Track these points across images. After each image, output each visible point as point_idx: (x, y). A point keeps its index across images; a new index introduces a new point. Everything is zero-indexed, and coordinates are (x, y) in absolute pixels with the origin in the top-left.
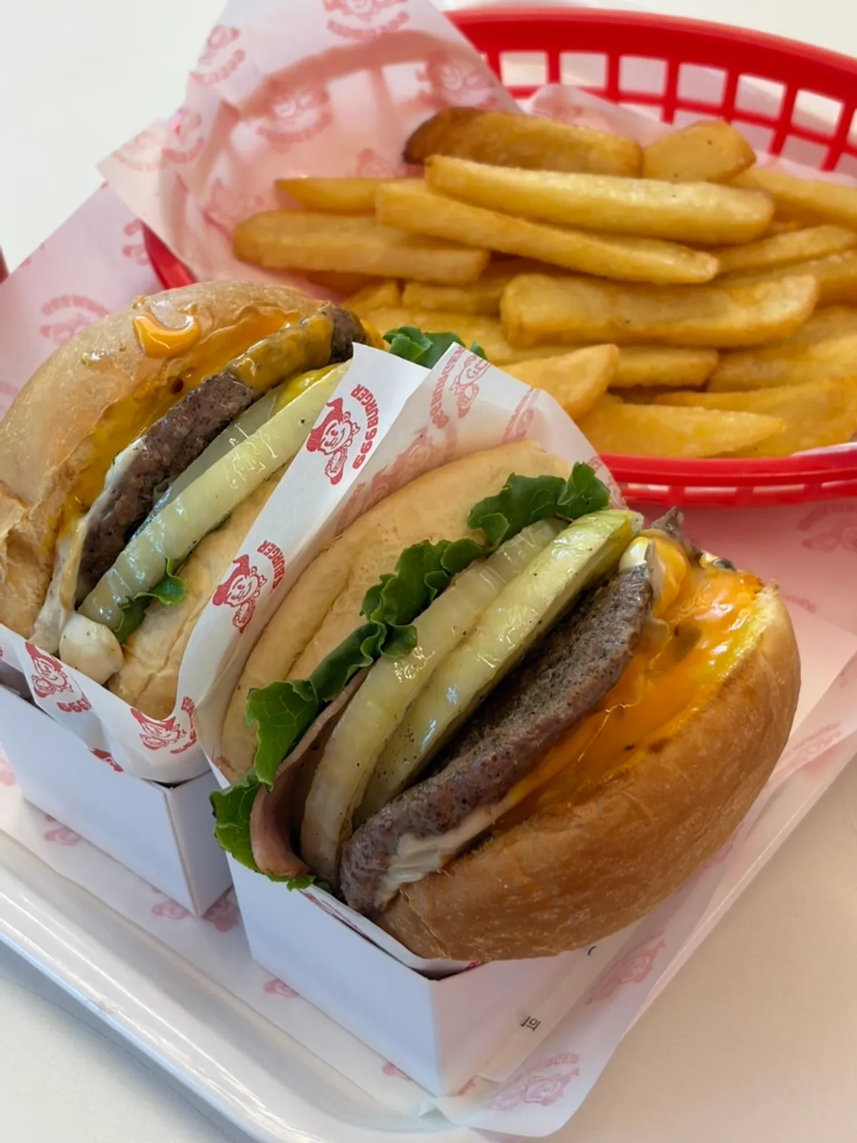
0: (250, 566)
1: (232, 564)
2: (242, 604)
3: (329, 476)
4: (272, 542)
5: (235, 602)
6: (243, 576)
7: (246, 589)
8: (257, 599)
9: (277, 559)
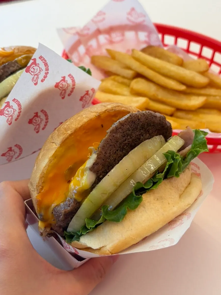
0: (11, 105)
1: (4, 103)
2: (9, 117)
3: (33, 82)
4: (17, 99)
5: (7, 116)
6: (9, 108)
7: (10, 112)
8: (14, 116)
9: (19, 105)
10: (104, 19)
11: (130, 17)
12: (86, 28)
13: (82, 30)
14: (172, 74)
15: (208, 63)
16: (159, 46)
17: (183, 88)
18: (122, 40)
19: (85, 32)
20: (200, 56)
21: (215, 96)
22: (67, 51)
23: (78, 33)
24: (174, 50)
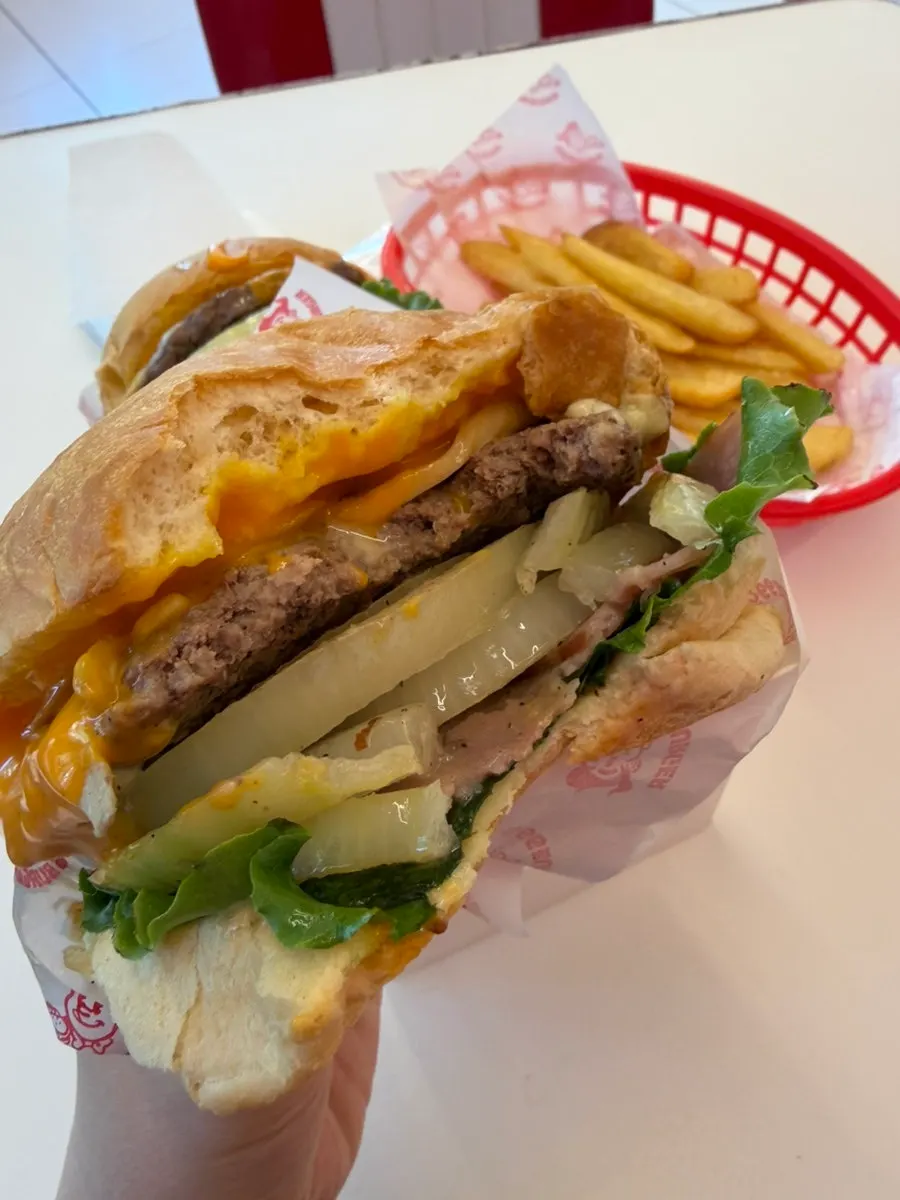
10: (497, 149)
11: (563, 144)
12: (452, 172)
13: (439, 179)
14: (660, 305)
15: (758, 274)
16: (635, 223)
17: (686, 345)
18: (542, 204)
19: (448, 182)
20: (738, 254)
21: (769, 370)
22: (399, 230)
23: (429, 185)
24: (671, 237)
